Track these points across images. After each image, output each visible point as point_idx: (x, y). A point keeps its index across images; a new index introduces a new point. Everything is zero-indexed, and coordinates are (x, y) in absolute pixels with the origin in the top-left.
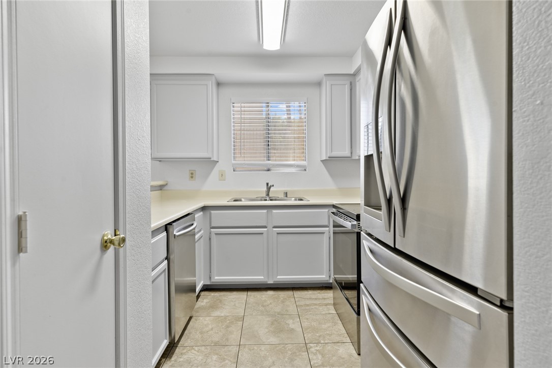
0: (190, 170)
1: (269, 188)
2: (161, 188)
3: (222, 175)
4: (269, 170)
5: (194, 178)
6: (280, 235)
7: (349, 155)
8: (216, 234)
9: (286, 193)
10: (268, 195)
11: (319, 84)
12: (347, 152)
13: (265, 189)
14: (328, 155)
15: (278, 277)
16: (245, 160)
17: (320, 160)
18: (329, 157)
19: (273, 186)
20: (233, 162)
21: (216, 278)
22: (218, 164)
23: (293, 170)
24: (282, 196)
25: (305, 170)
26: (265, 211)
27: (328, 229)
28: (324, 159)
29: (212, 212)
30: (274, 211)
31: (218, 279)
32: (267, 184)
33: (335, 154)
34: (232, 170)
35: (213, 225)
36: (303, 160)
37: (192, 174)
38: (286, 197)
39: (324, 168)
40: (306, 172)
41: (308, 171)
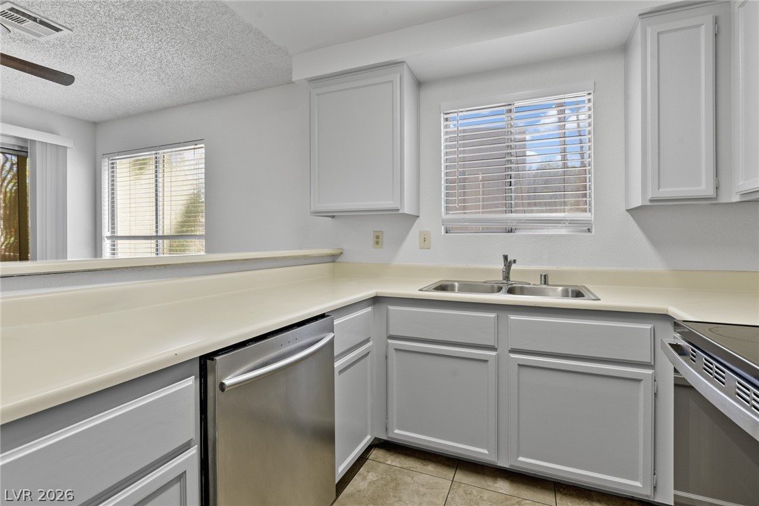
0: (374, 231)
1: (508, 263)
2: (333, 258)
3: (425, 240)
4: (511, 231)
5: (380, 243)
6: (525, 371)
7: (710, 192)
8: (396, 350)
9: (545, 275)
10: (507, 277)
11: (623, 48)
12: (703, 187)
13: (501, 267)
14: (650, 196)
15: (521, 459)
16: (464, 213)
17: (624, 209)
18: (651, 201)
19: (515, 261)
20: (444, 216)
21: (397, 431)
22: (418, 220)
24: (535, 282)
25: (589, 230)
26: (492, 315)
27: (650, 372)
28: (639, 204)
29: (391, 308)
30: (513, 317)
31: (400, 434)
32: (506, 257)
33: (668, 191)
34: (444, 231)
35: (392, 333)
36: (585, 210)
37: (377, 237)
38: (545, 284)
39: (636, 225)
40: (590, 234)
41: (595, 232)
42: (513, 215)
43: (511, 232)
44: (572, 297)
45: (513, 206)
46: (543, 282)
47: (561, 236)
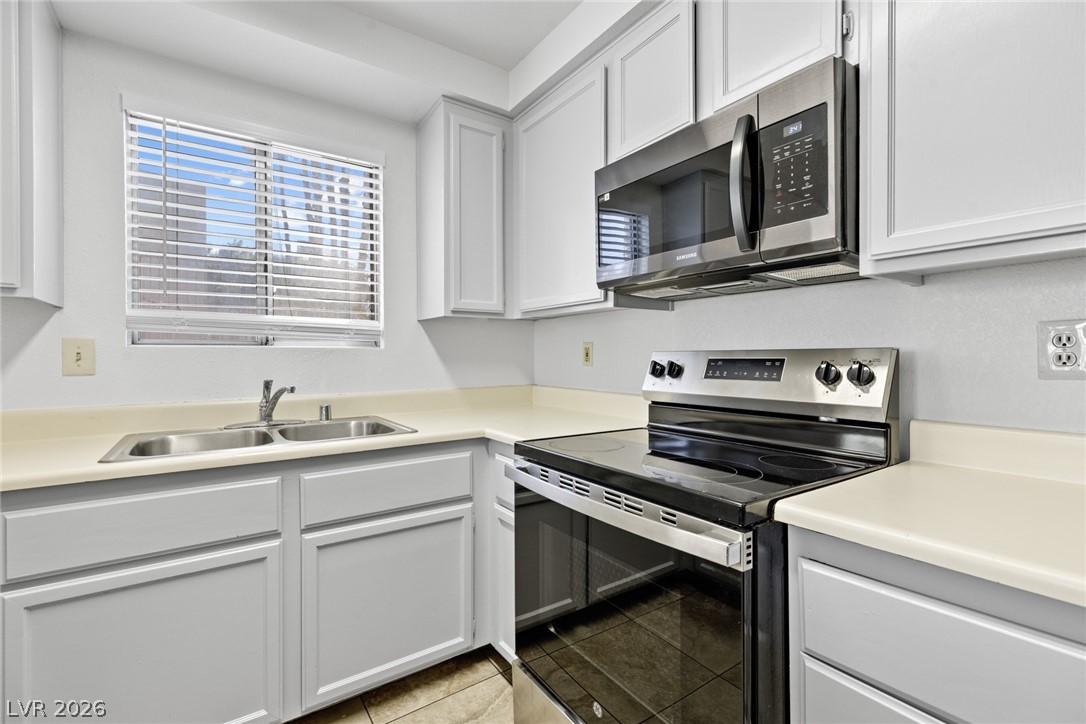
1: (272, 396)
3: (80, 358)
4: (265, 342)
6: (326, 552)
7: (499, 308)
8: (32, 608)
9: (327, 408)
10: (268, 416)
11: (416, 127)
12: (495, 301)
13: (258, 398)
14: (453, 307)
15: (320, 691)
16: (178, 308)
17: (413, 319)
18: (453, 312)
19: (292, 390)
20: (129, 312)
22: (58, 314)
23: (342, 344)
24: (311, 417)
25: (376, 344)
26: (273, 480)
27: (469, 505)
28: (442, 314)
30: (309, 476)
32: (267, 385)
33: (471, 303)
34: (127, 341)
38: (327, 419)
39: (427, 339)
40: (377, 348)
41: (386, 345)
42: (270, 318)
43: (266, 344)
44: (368, 434)
45: (270, 303)
46: (324, 417)
47: (343, 350)
